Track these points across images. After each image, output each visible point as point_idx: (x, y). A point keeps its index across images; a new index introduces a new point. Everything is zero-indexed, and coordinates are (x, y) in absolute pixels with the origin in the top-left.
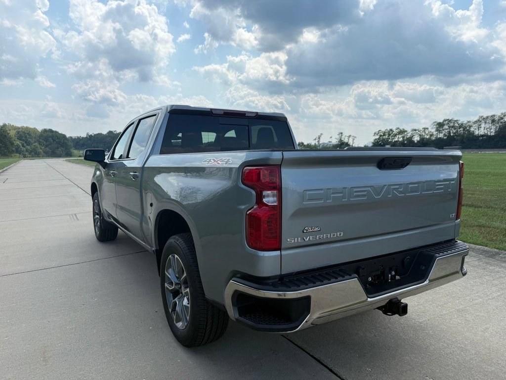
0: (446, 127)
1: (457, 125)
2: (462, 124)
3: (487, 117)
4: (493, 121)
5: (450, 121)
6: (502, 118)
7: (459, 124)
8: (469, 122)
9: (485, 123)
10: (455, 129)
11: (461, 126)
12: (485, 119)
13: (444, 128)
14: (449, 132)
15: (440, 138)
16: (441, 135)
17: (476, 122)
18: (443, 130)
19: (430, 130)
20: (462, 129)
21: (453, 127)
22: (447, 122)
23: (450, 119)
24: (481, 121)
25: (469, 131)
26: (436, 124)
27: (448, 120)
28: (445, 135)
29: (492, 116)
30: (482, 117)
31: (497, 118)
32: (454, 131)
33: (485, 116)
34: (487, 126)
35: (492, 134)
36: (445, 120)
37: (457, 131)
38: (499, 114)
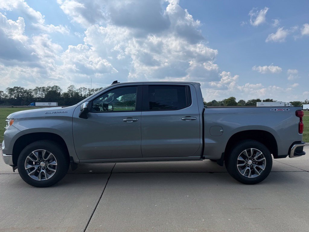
0: (16, 92)
1: (23, 91)
2: (26, 91)
3: (40, 88)
4: (44, 90)
5: (18, 88)
6: (48, 89)
7: (24, 91)
8: (30, 90)
9: (39, 91)
10: (22, 94)
11: (25, 92)
12: (39, 89)
13: (14, 92)
14: (18, 95)
15: (12, 98)
16: (13, 97)
17: (35, 90)
18: (14, 93)
19: (5, 92)
20: (26, 94)
21: (20, 92)
22: (16, 88)
23: (19, 87)
24: (37, 90)
25: (30, 95)
26: (9, 89)
27: (17, 87)
28: (15, 97)
29: (43, 87)
30: (38, 87)
31: (45, 89)
32: (21, 95)
33: (39, 87)
34: (41, 93)
35: (44, 97)
36: (15, 87)
37: (23, 94)
38: (46, 87)
